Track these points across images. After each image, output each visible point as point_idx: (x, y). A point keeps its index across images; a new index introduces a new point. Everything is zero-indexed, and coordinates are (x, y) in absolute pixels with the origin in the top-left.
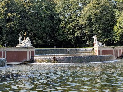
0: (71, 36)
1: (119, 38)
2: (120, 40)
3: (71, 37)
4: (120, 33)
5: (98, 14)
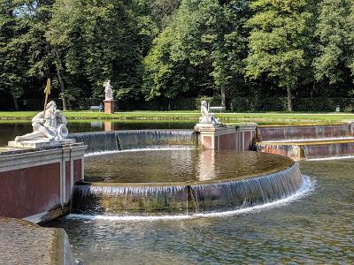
0: (12, 76)
1: (157, 88)
2: (160, 94)
3: (13, 80)
4: (164, 75)
5: (106, 19)
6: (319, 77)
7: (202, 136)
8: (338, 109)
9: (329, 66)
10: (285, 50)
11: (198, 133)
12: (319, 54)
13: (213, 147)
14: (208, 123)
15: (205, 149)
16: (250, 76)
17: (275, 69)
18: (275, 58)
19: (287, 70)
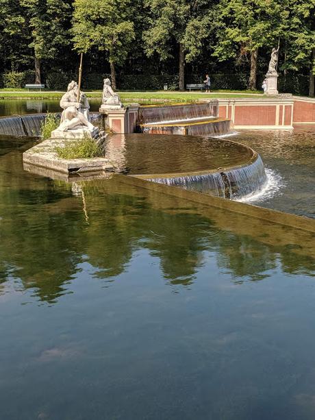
6: (149, 52)
7: (110, 119)
8: (166, 88)
9: (160, 41)
10: (115, 21)
11: (104, 116)
12: (148, 27)
13: (123, 132)
14: (115, 104)
15: (113, 134)
16: (78, 49)
17: (108, 42)
18: (106, 30)
19: (120, 43)
